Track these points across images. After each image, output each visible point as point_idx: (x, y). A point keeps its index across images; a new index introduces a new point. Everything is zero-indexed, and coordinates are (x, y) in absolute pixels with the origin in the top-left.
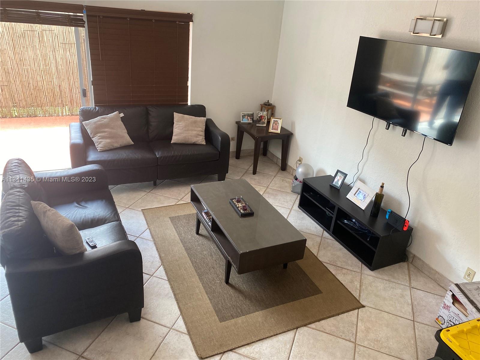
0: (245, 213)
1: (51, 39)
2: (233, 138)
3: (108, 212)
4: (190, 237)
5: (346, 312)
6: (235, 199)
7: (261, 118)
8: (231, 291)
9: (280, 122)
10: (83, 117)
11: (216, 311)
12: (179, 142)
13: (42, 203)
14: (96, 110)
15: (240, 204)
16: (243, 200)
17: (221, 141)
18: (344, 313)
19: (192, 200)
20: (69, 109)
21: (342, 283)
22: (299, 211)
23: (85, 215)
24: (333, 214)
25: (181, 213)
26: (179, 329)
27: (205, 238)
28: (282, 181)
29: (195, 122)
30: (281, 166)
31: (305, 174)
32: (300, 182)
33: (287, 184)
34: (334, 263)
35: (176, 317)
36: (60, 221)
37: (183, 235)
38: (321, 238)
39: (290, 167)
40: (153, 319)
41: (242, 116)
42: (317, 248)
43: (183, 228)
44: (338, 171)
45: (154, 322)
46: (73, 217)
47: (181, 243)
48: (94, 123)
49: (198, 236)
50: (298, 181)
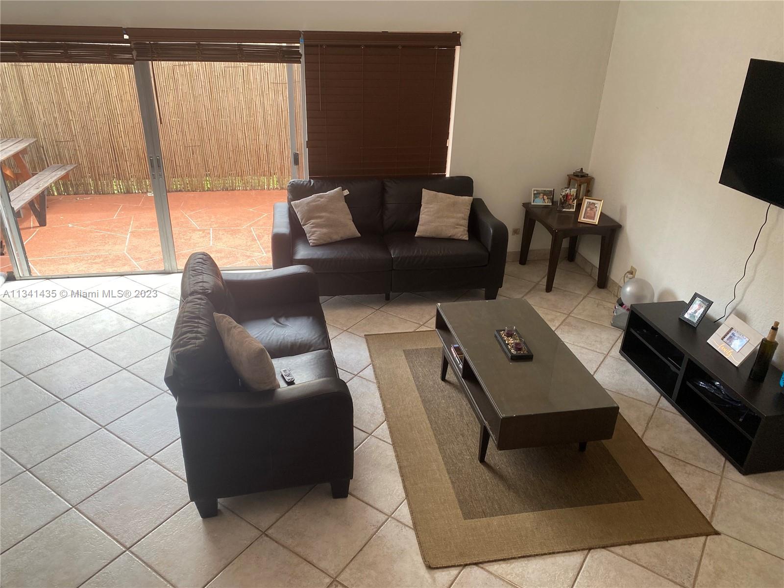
0: (518, 354)
1: (258, 78)
2: (517, 230)
3: (315, 335)
4: (431, 383)
5: (682, 538)
6: (504, 330)
7: (566, 198)
8: (487, 475)
9: (599, 206)
10: (292, 195)
11: (459, 501)
12: (428, 235)
13: (226, 317)
14: (311, 184)
15: (512, 339)
16: (518, 333)
17: (493, 236)
18: (679, 538)
19: (436, 328)
20: (279, 179)
21: (681, 488)
22: (621, 360)
23: (284, 337)
24: (679, 369)
25: (421, 346)
26: (401, 519)
27: (454, 387)
28: (597, 306)
29: (454, 204)
30: (597, 280)
31: (638, 296)
32: (628, 310)
33: (604, 312)
34: (672, 452)
35: (398, 500)
36: (247, 343)
37: (421, 378)
38: (653, 409)
39: (614, 282)
40: (365, 499)
41: (534, 194)
42: (644, 424)
43: (422, 368)
44: (696, 296)
45: (366, 503)
46: (268, 339)
47: (416, 391)
48: (306, 203)
49: (443, 383)
50: (624, 308)
